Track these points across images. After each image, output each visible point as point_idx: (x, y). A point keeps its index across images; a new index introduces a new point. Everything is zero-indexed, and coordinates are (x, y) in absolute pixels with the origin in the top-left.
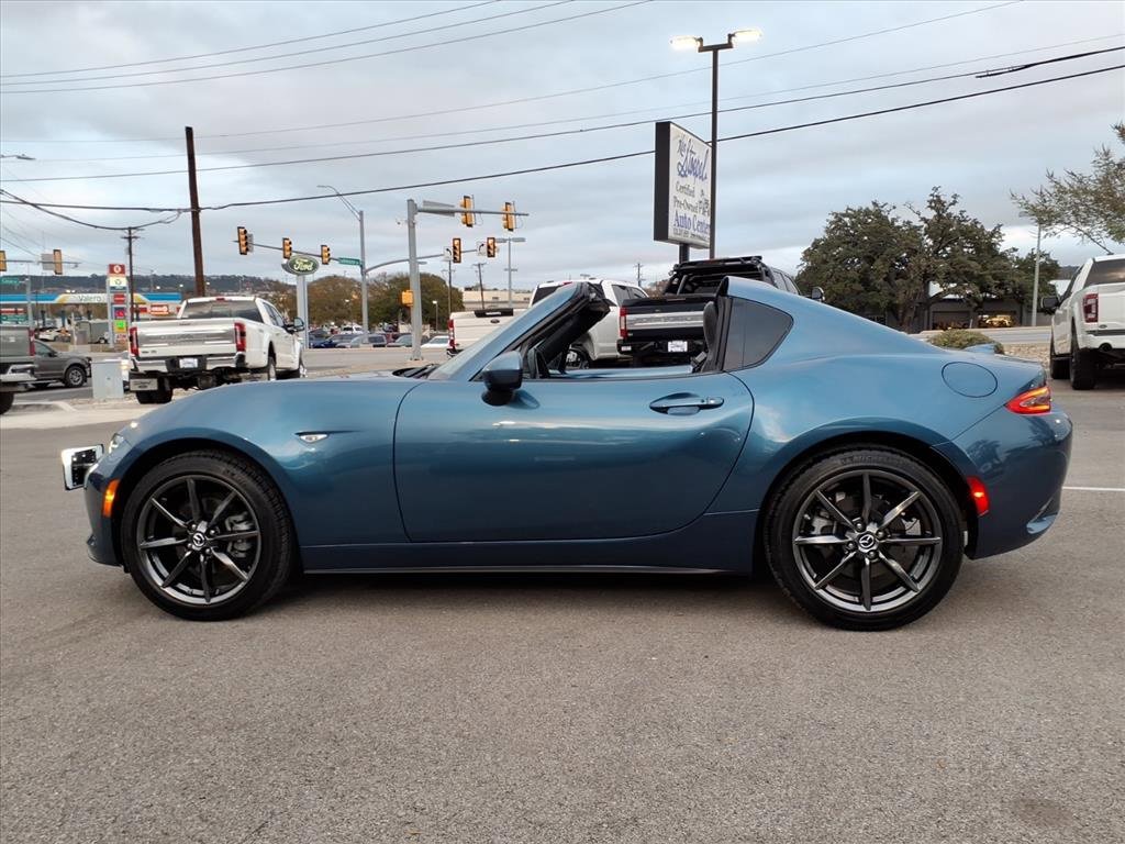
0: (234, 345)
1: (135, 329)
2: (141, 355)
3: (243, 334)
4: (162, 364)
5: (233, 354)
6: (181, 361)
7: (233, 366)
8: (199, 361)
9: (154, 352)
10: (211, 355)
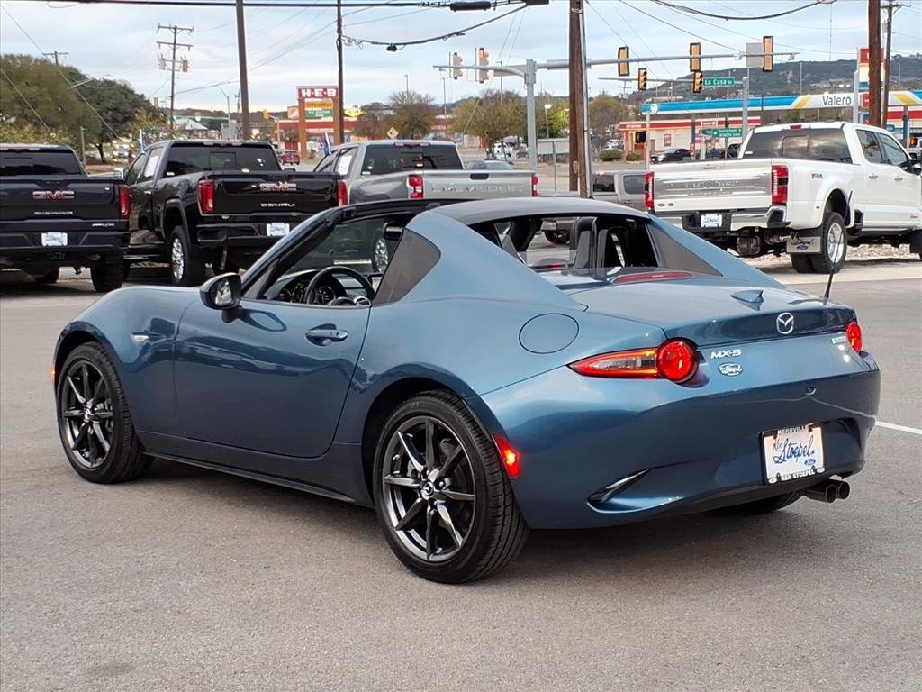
0: (770, 197)
1: (652, 174)
2: (657, 209)
3: (783, 181)
4: (677, 222)
5: (765, 210)
6: (703, 218)
7: (765, 225)
8: (724, 218)
9: (671, 204)
10: (740, 210)
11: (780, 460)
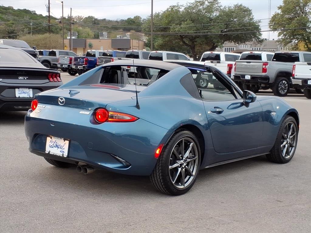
11: (51, 147)
